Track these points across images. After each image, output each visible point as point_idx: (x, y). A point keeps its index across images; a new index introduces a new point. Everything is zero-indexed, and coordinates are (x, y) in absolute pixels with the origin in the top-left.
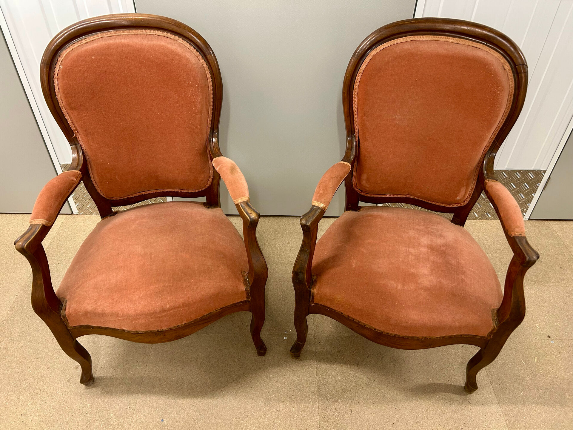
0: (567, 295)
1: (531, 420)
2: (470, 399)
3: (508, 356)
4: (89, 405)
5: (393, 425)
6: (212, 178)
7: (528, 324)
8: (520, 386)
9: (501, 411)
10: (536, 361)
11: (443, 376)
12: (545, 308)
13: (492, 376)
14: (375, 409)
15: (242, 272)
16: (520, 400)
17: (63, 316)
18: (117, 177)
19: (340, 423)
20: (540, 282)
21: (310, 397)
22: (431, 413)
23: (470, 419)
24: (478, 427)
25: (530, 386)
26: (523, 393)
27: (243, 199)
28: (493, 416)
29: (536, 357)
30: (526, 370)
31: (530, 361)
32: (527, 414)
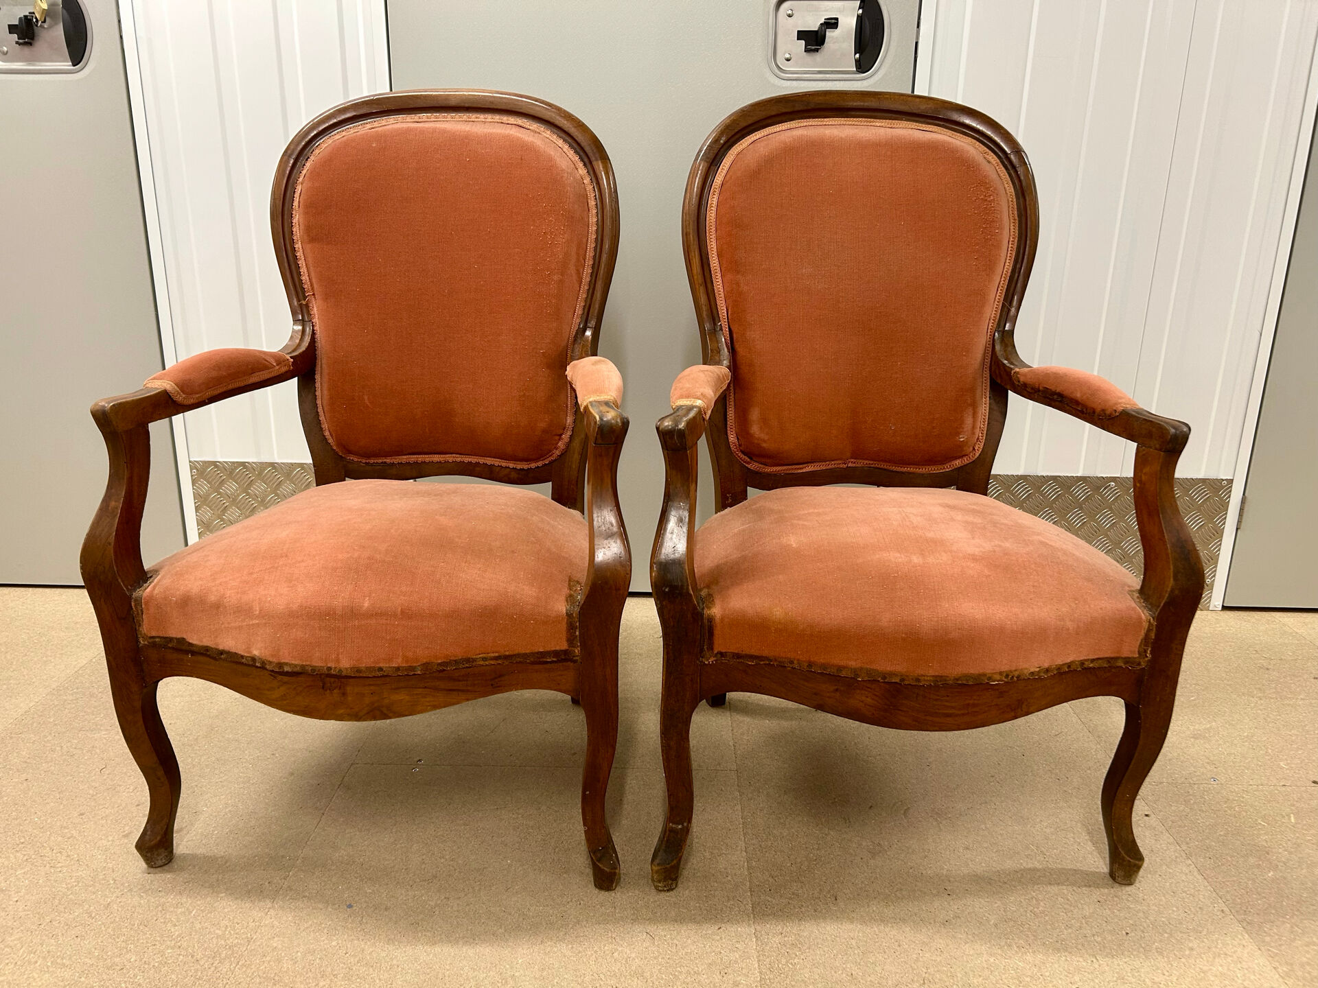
6: (569, 433)
15: (571, 582)
17: (136, 600)
18: (366, 397)
27: (602, 397)
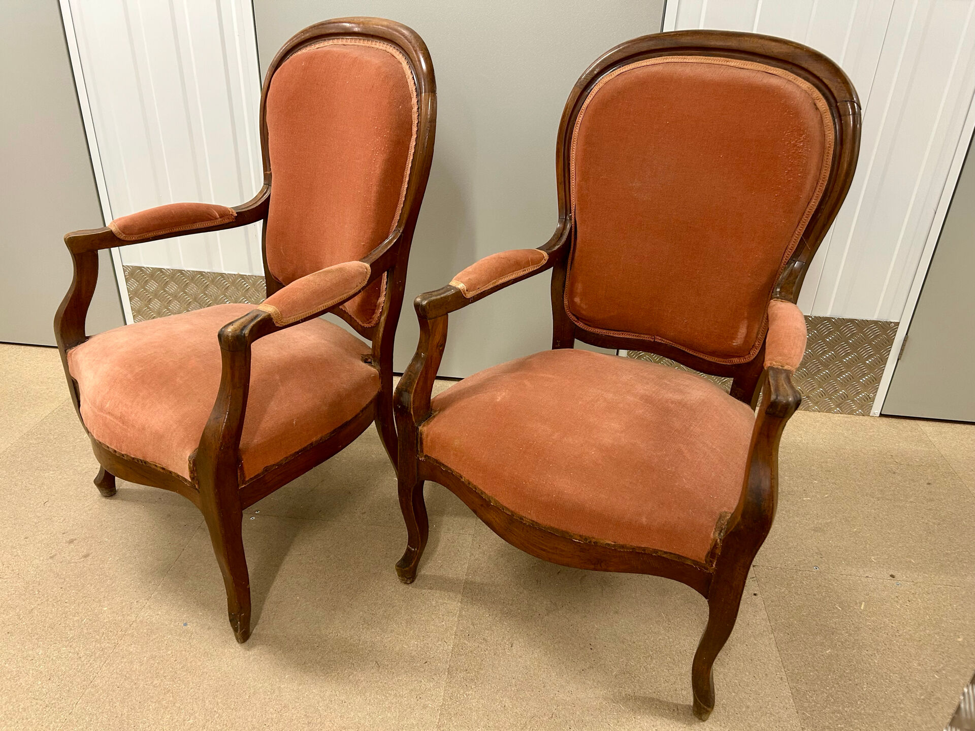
0: (935, 521)
1: (839, 693)
2: (730, 649)
3: (811, 596)
4: (74, 591)
5: (580, 672)
7: (857, 555)
8: (826, 641)
9: (784, 674)
10: (862, 608)
11: (687, 612)
12: (890, 536)
13: (776, 620)
14: (554, 646)
16: (824, 661)
19: (488, 660)
20: (888, 499)
21: (443, 619)
22: (654, 661)
23: (724, 679)
24: (736, 691)
25: (844, 643)
26: (830, 651)
28: (768, 678)
29: (863, 603)
30: (842, 619)
31: (851, 607)
32: (832, 682)
